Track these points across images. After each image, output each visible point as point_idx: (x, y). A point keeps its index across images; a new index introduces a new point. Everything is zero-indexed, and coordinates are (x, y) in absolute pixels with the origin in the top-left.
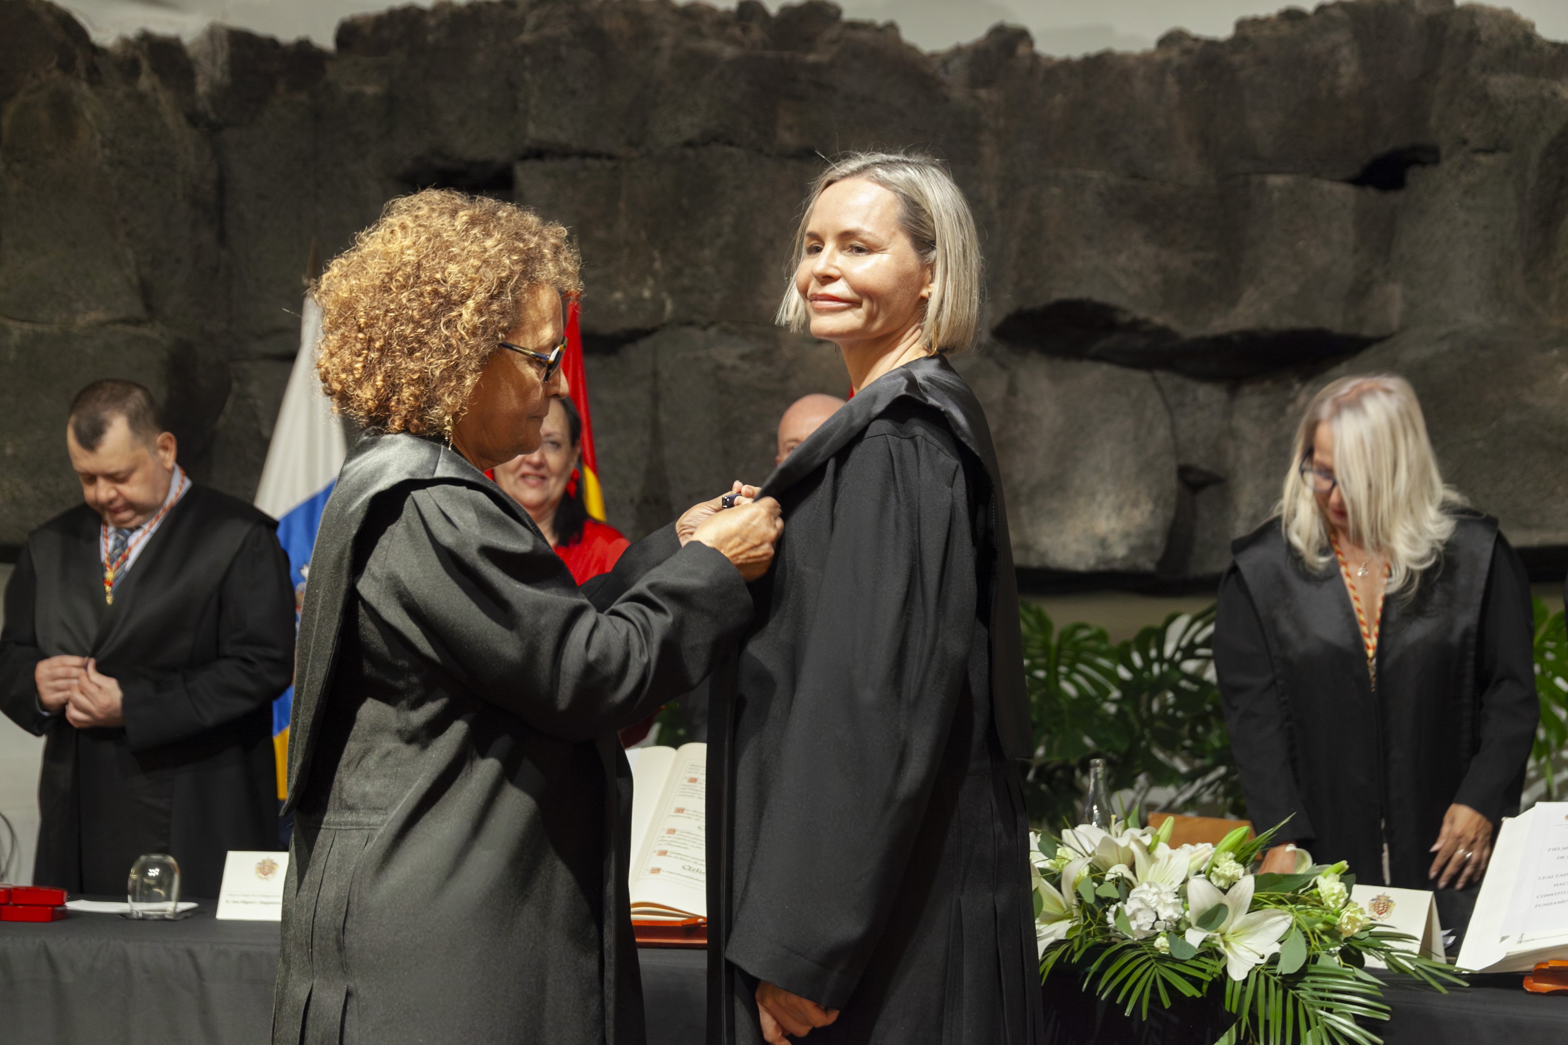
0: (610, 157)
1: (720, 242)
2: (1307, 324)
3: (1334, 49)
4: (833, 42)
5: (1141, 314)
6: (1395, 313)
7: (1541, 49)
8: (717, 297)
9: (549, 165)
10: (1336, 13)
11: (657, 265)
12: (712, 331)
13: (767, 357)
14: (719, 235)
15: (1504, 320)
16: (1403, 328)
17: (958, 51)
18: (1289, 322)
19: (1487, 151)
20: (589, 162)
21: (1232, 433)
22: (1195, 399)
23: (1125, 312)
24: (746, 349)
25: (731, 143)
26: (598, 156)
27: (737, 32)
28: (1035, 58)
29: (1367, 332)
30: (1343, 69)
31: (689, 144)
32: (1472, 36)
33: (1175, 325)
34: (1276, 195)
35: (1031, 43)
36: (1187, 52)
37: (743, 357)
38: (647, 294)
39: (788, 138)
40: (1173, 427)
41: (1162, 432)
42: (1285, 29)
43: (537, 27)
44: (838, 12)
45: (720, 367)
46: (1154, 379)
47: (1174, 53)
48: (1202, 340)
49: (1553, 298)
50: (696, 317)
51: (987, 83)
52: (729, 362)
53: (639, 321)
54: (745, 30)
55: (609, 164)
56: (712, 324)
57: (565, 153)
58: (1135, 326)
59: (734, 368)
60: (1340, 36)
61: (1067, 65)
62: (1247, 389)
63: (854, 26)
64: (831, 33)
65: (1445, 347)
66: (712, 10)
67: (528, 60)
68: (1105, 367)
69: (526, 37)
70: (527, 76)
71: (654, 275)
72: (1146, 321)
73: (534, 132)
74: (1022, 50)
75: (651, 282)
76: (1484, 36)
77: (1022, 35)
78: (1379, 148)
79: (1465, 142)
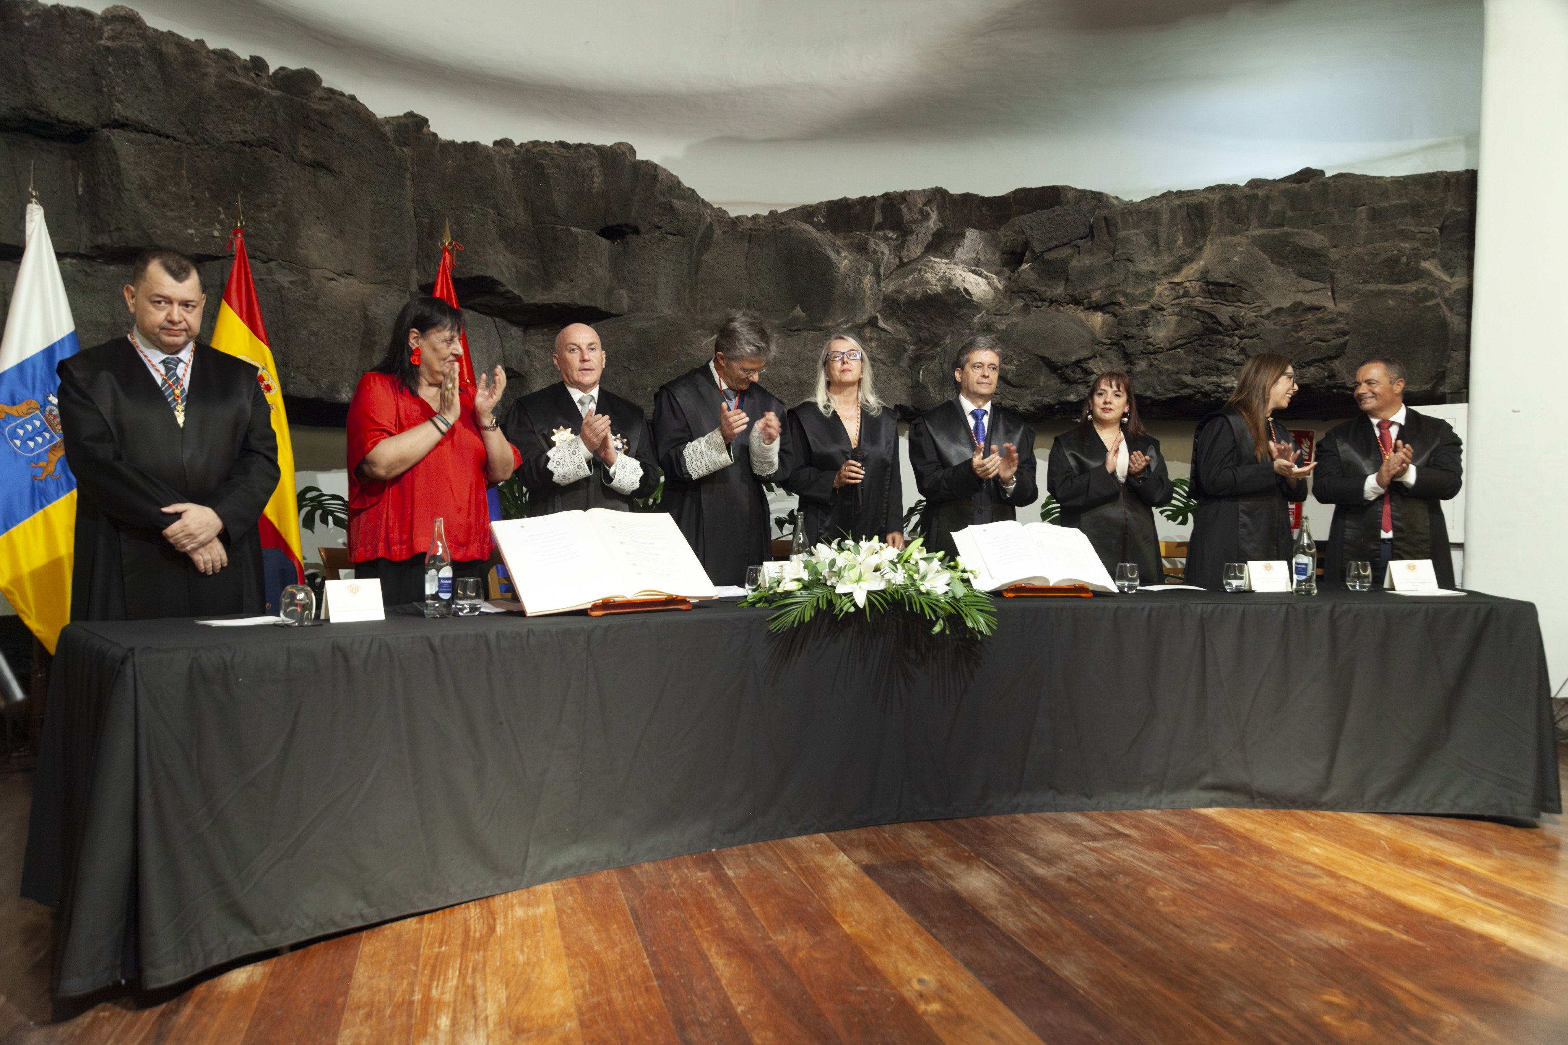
0: (175, 139)
1: (276, 210)
2: (593, 304)
3: (591, 168)
4: (321, 99)
5: (510, 289)
6: (625, 303)
7: (683, 190)
8: (275, 243)
9: (133, 135)
10: (591, 149)
11: (222, 216)
12: (272, 264)
13: (304, 283)
14: (274, 206)
15: (680, 314)
16: (630, 311)
17: (388, 120)
18: (585, 302)
19: (671, 234)
20: (162, 139)
21: (527, 353)
22: (511, 334)
23: (503, 286)
24: (294, 279)
25: (276, 150)
26: (168, 137)
27: (253, 75)
28: (435, 135)
29: (613, 312)
30: (595, 180)
31: (243, 143)
32: (655, 177)
33: (523, 297)
34: (580, 238)
35: (429, 127)
36: (517, 152)
37: (291, 283)
38: (216, 234)
39: (307, 154)
40: (502, 347)
41: (498, 349)
42: (563, 151)
43: (113, 38)
44: (321, 80)
45: (283, 287)
46: (495, 322)
47: (511, 152)
48: (536, 305)
49: (698, 307)
50: (258, 254)
51: (406, 144)
52: (287, 285)
53: (211, 250)
54: (257, 75)
55: (175, 143)
56: (272, 260)
57: (143, 129)
58: (505, 294)
59: (289, 288)
60: (595, 163)
61: (453, 143)
62: (533, 331)
63: (332, 91)
64: (318, 93)
65: (655, 323)
66: (238, 58)
67: (110, 59)
68: (471, 312)
69: (103, 42)
70: (110, 69)
71: (221, 222)
72: (511, 292)
73: (119, 110)
74: (425, 130)
75: (219, 227)
76: (660, 178)
77: (424, 122)
78: (611, 222)
79: (659, 228)
